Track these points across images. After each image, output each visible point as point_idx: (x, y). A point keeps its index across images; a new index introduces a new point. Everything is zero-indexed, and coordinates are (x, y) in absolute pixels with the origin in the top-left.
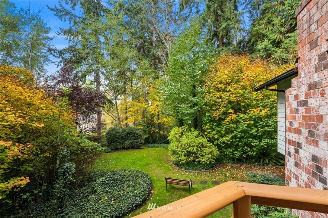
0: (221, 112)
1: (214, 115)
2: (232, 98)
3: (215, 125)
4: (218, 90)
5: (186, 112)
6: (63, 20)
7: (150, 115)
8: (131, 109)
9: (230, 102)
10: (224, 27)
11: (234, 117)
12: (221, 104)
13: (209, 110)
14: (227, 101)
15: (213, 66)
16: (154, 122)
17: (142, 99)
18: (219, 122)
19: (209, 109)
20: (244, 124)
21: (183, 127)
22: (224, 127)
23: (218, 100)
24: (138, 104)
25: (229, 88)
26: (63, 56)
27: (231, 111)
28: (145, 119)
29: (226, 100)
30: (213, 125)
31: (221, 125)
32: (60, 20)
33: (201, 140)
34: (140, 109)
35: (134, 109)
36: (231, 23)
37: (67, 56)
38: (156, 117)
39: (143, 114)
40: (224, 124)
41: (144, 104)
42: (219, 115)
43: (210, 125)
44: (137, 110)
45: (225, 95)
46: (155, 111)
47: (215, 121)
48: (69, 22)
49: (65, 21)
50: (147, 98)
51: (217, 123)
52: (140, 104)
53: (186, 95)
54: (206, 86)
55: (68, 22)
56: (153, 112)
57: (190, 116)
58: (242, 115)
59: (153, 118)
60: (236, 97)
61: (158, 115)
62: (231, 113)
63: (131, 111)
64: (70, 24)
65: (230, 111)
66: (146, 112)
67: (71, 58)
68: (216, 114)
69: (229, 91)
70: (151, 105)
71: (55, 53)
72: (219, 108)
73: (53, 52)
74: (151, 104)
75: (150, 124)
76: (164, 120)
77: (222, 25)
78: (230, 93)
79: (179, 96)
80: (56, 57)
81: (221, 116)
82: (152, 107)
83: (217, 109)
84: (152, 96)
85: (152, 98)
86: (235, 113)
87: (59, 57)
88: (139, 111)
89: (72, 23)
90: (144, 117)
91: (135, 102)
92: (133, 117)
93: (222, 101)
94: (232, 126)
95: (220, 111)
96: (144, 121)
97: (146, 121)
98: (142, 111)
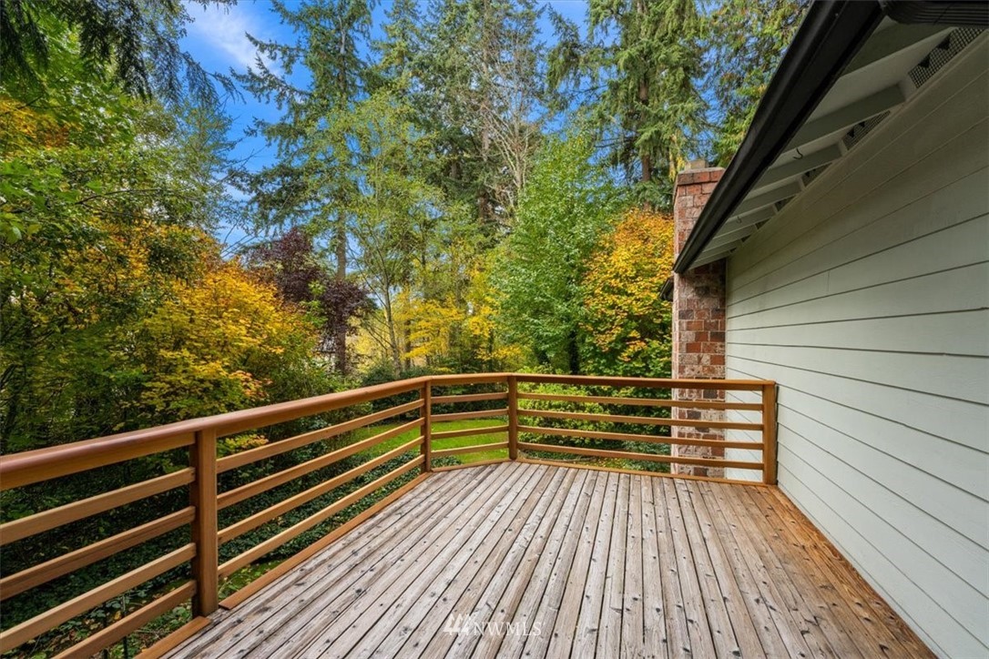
0: (614, 338)
1: (601, 343)
2: (637, 309)
3: (604, 364)
4: (609, 290)
5: (545, 334)
6: (264, 99)
7: (471, 340)
8: (423, 323)
9: (631, 317)
10: (647, 138)
11: (640, 345)
12: (615, 320)
13: (592, 332)
14: (626, 314)
15: (607, 236)
16: (480, 357)
17: (450, 298)
18: (612, 356)
19: (591, 328)
20: (659, 362)
21: (541, 367)
22: (621, 367)
23: (609, 312)
24: (440, 309)
25: (632, 288)
26: (259, 188)
27: (634, 334)
28: (458, 349)
29: (624, 312)
30: (599, 362)
31: (616, 364)
32: (257, 100)
33: (574, 393)
34: (446, 324)
35: (429, 324)
36: (664, 129)
37: (270, 188)
38: (484, 345)
39: (452, 336)
40: (621, 361)
41: (455, 311)
42: (610, 343)
43: (594, 362)
44: (438, 326)
45: (622, 301)
46: (481, 330)
47: (603, 355)
48: (276, 105)
49: (268, 102)
50: (463, 296)
51: (608, 360)
52: (444, 311)
53: (548, 298)
54: (589, 280)
55: (274, 104)
56: (478, 332)
57: (553, 344)
58: (655, 344)
59: (477, 346)
60: (643, 306)
61: (491, 340)
62: (634, 339)
63: (421, 329)
64: (280, 108)
65: (631, 335)
66: (460, 333)
67: (280, 192)
68: (605, 341)
69: (632, 294)
70: (474, 315)
71: (242, 181)
72: (611, 329)
73: (238, 179)
74: (474, 311)
75: (468, 361)
76: (503, 352)
77: (642, 133)
78: (633, 298)
79: (533, 300)
80: (244, 190)
81: (613, 345)
82: (475, 319)
83: (607, 329)
84: (477, 292)
85: (476, 296)
86: (642, 339)
87: (251, 192)
88: (442, 330)
89: (285, 108)
90: (452, 345)
91: (432, 306)
92: (427, 344)
93: (617, 315)
94: (637, 365)
95: (613, 334)
96: (451, 354)
97: (459, 355)
98: (448, 328)
